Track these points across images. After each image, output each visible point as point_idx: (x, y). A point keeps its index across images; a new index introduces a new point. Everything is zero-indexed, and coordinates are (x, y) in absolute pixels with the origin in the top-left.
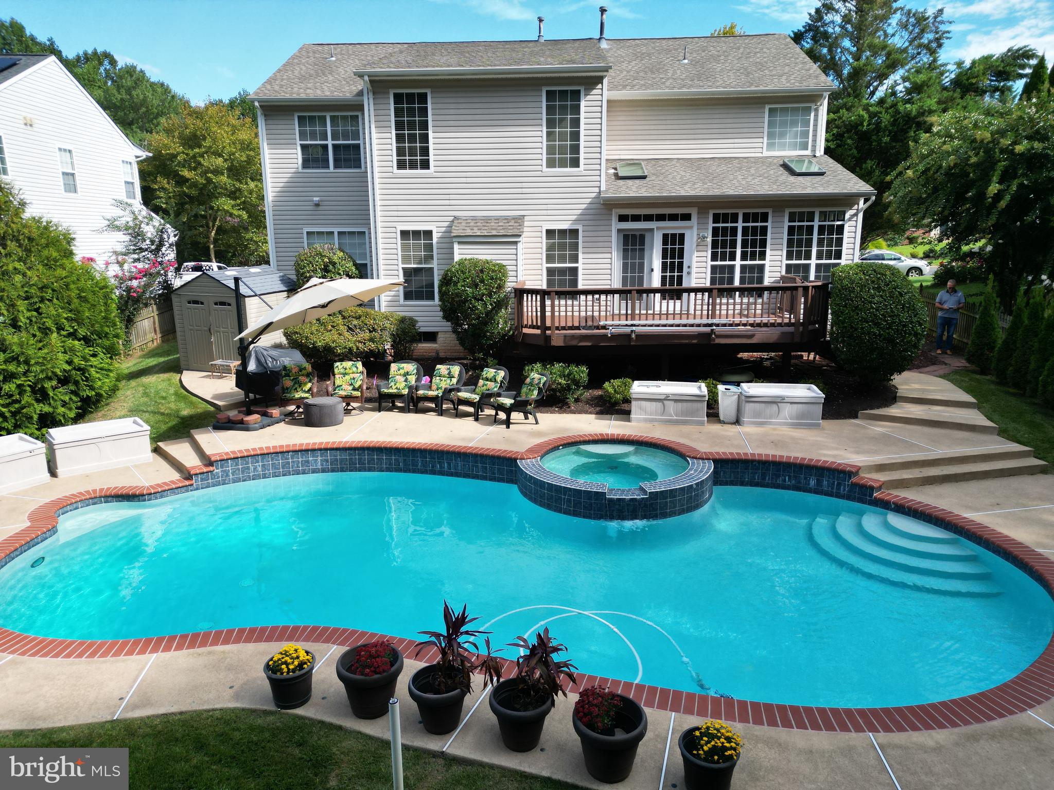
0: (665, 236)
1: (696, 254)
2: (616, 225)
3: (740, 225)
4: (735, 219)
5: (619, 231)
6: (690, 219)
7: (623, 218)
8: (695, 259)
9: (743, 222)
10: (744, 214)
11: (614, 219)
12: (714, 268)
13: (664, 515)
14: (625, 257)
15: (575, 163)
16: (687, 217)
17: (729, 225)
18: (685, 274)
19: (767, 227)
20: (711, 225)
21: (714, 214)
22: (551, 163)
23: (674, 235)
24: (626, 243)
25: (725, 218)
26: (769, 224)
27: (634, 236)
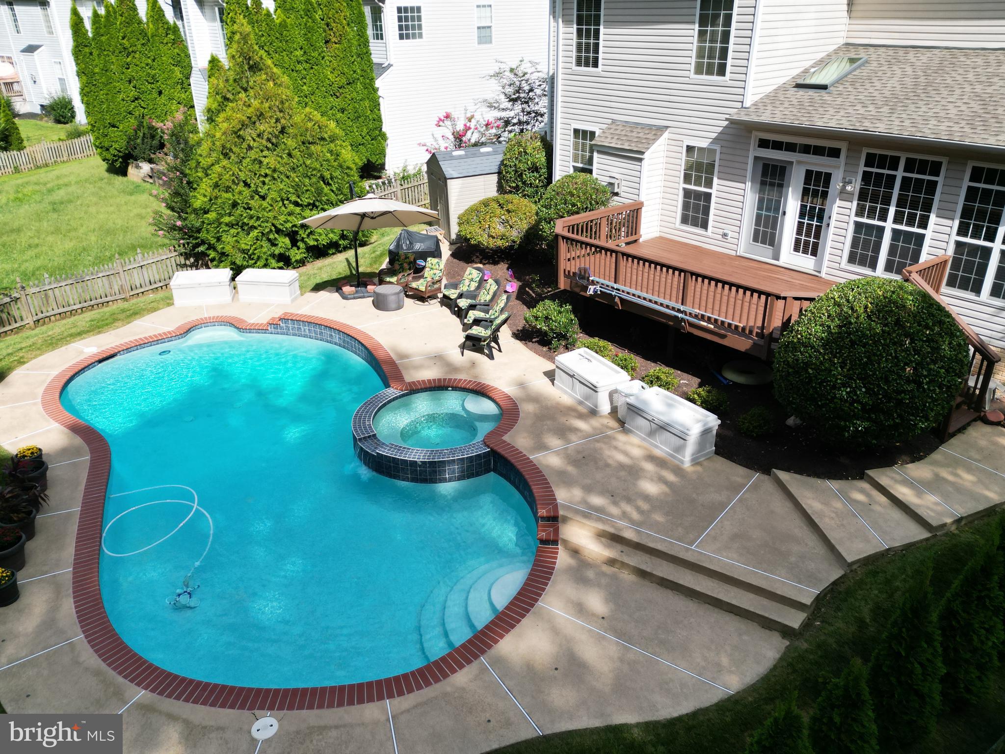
0: (809, 173)
1: (838, 203)
2: (754, 151)
3: (900, 174)
4: (894, 163)
5: (756, 158)
6: (838, 157)
7: (764, 144)
8: (835, 209)
9: (905, 171)
10: (908, 160)
11: (753, 143)
12: (858, 226)
13: (395, 477)
14: (761, 191)
15: (722, 71)
16: (834, 153)
17: (886, 172)
18: (824, 225)
19: (935, 183)
20: (862, 168)
21: (868, 154)
22: (699, 70)
23: (819, 174)
24: (764, 174)
25: (882, 161)
26: (940, 179)
27: (775, 167)
